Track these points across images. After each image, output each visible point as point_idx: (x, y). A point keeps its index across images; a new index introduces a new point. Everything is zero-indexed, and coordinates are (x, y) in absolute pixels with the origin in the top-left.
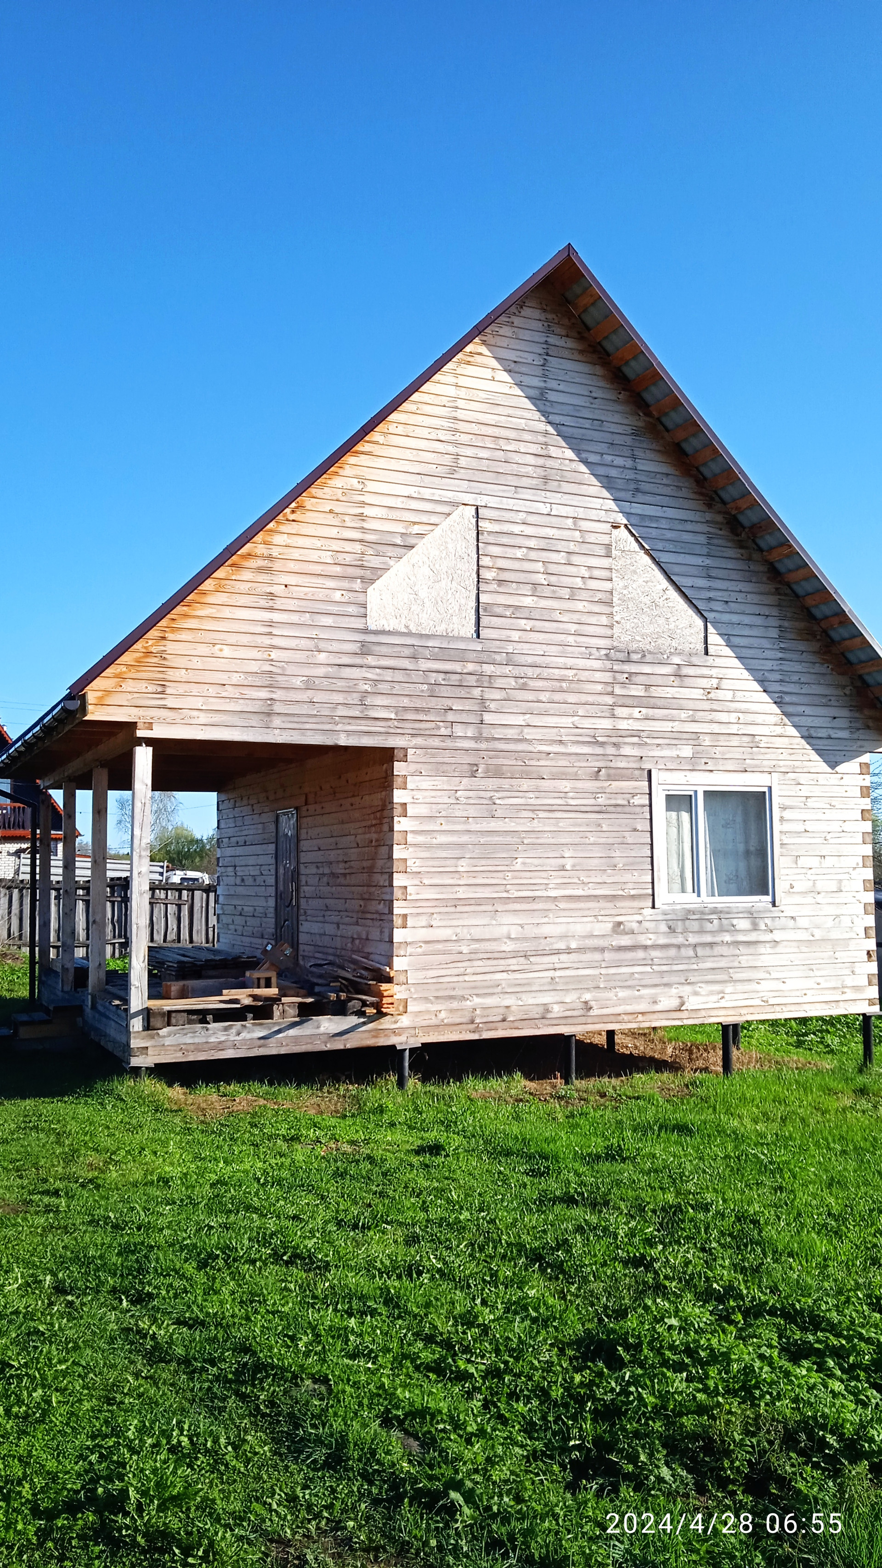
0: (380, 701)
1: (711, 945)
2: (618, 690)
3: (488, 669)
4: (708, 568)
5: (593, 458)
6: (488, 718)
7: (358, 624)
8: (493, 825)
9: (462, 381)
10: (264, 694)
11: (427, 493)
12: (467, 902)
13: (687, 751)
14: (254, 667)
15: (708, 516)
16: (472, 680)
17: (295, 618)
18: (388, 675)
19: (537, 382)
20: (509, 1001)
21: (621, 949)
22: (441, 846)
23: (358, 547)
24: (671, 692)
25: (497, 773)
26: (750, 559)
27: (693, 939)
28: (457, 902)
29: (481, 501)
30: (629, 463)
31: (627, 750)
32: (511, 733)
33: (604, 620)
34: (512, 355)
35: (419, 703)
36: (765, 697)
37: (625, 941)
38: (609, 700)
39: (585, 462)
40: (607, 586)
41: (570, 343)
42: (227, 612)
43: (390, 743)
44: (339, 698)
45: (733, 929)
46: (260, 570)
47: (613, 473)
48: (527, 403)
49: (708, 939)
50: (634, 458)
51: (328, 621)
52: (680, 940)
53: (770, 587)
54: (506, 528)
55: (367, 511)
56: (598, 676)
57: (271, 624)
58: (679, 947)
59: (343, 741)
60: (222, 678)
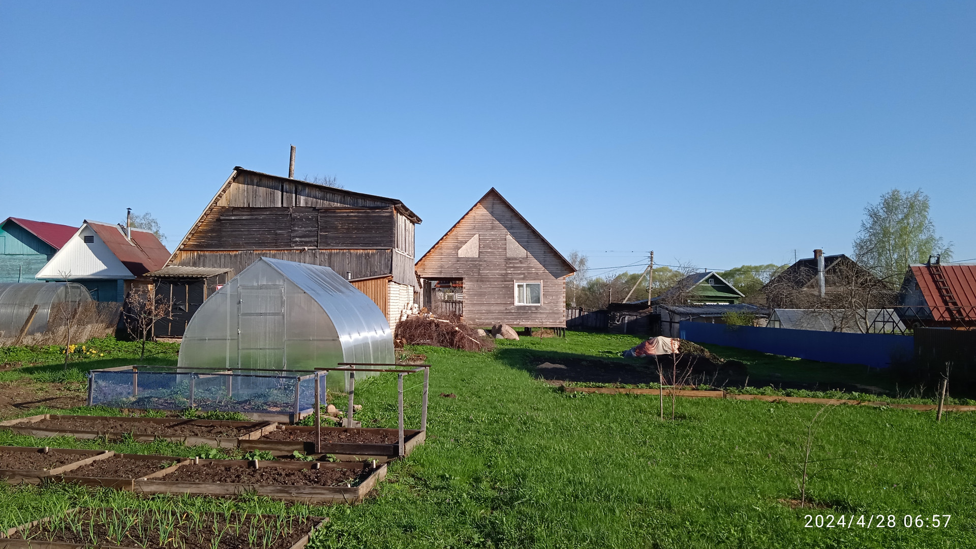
0: (461, 270)
1: (527, 313)
2: (507, 265)
3: (481, 263)
4: (527, 241)
5: (502, 223)
6: (481, 272)
7: (456, 257)
8: (481, 290)
9: (476, 212)
10: (440, 269)
11: (469, 233)
12: (476, 304)
13: (522, 276)
14: (439, 265)
15: (528, 231)
16: (478, 265)
17: (446, 257)
18: (462, 265)
19: (491, 210)
20: (484, 321)
21: (507, 313)
22: (471, 294)
23: (457, 244)
24: (518, 265)
25: (483, 281)
26: (537, 238)
27: (522, 312)
28: (474, 304)
29: (480, 233)
30: (510, 222)
31: (509, 277)
32: (485, 274)
33: (505, 253)
34: (486, 206)
35: (467, 270)
36: (541, 265)
37: (508, 311)
38: (506, 267)
39: (501, 224)
40: (505, 246)
41: (499, 202)
42: (435, 256)
43: (462, 277)
44: (453, 269)
45: (531, 310)
46: (440, 249)
47: (506, 225)
48: (490, 214)
49: (526, 311)
50: (511, 221)
51: (451, 257)
52: (519, 311)
53: (542, 243)
54: (485, 237)
55: (458, 237)
56: (503, 263)
57: (442, 258)
58: (519, 313)
59: (454, 276)
60: (433, 267)
